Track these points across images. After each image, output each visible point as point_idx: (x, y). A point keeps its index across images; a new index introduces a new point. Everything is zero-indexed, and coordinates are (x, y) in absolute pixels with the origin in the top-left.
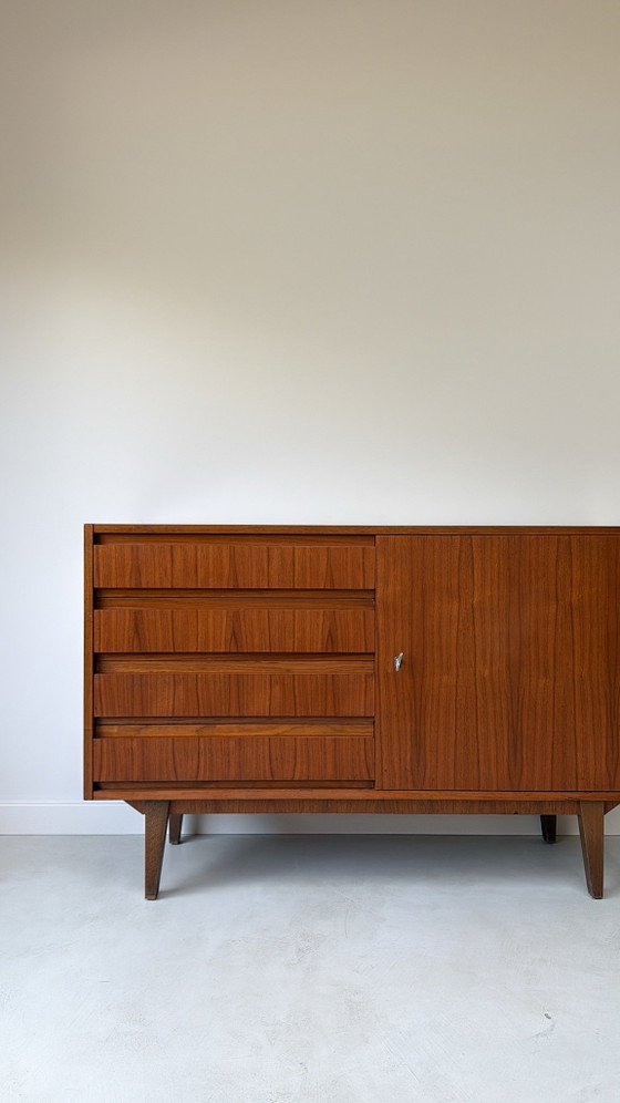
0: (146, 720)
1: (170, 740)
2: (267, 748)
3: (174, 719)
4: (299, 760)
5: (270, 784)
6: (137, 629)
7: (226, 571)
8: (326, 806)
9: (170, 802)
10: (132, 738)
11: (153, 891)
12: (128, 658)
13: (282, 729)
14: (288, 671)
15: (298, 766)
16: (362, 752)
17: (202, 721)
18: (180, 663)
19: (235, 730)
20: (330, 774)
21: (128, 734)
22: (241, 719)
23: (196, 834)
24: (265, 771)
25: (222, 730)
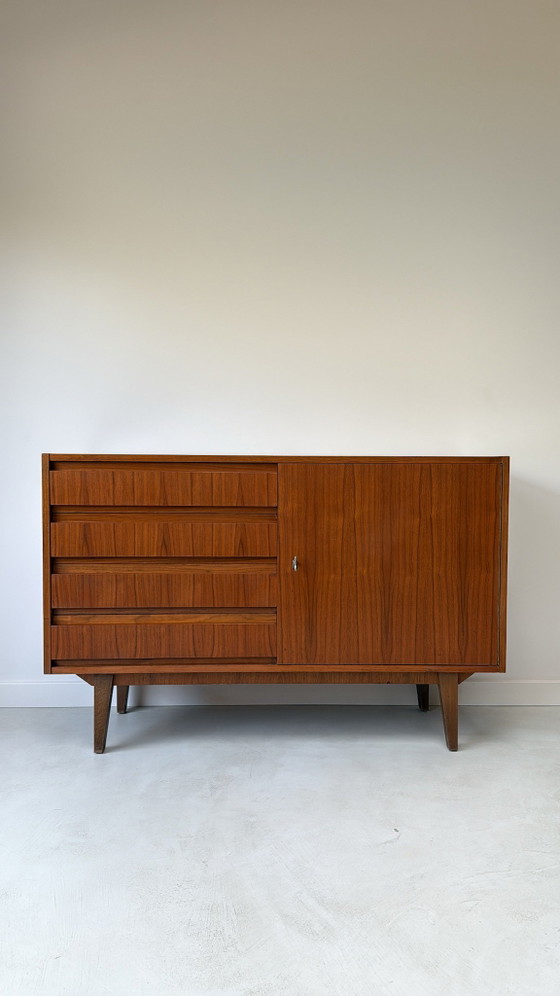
0: (93, 610)
1: (113, 627)
2: (191, 632)
3: (117, 610)
4: (216, 642)
5: (194, 661)
6: (86, 538)
7: (158, 492)
8: (239, 677)
9: (114, 675)
10: (82, 625)
11: (100, 746)
12: (79, 561)
13: (204, 618)
14: (208, 571)
15: (216, 648)
16: (267, 636)
17: (139, 611)
18: (122, 566)
19: (166, 619)
20: (241, 652)
21: (80, 622)
22: (171, 609)
23: (139, 706)
24: (189, 652)
25: (155, 618)
